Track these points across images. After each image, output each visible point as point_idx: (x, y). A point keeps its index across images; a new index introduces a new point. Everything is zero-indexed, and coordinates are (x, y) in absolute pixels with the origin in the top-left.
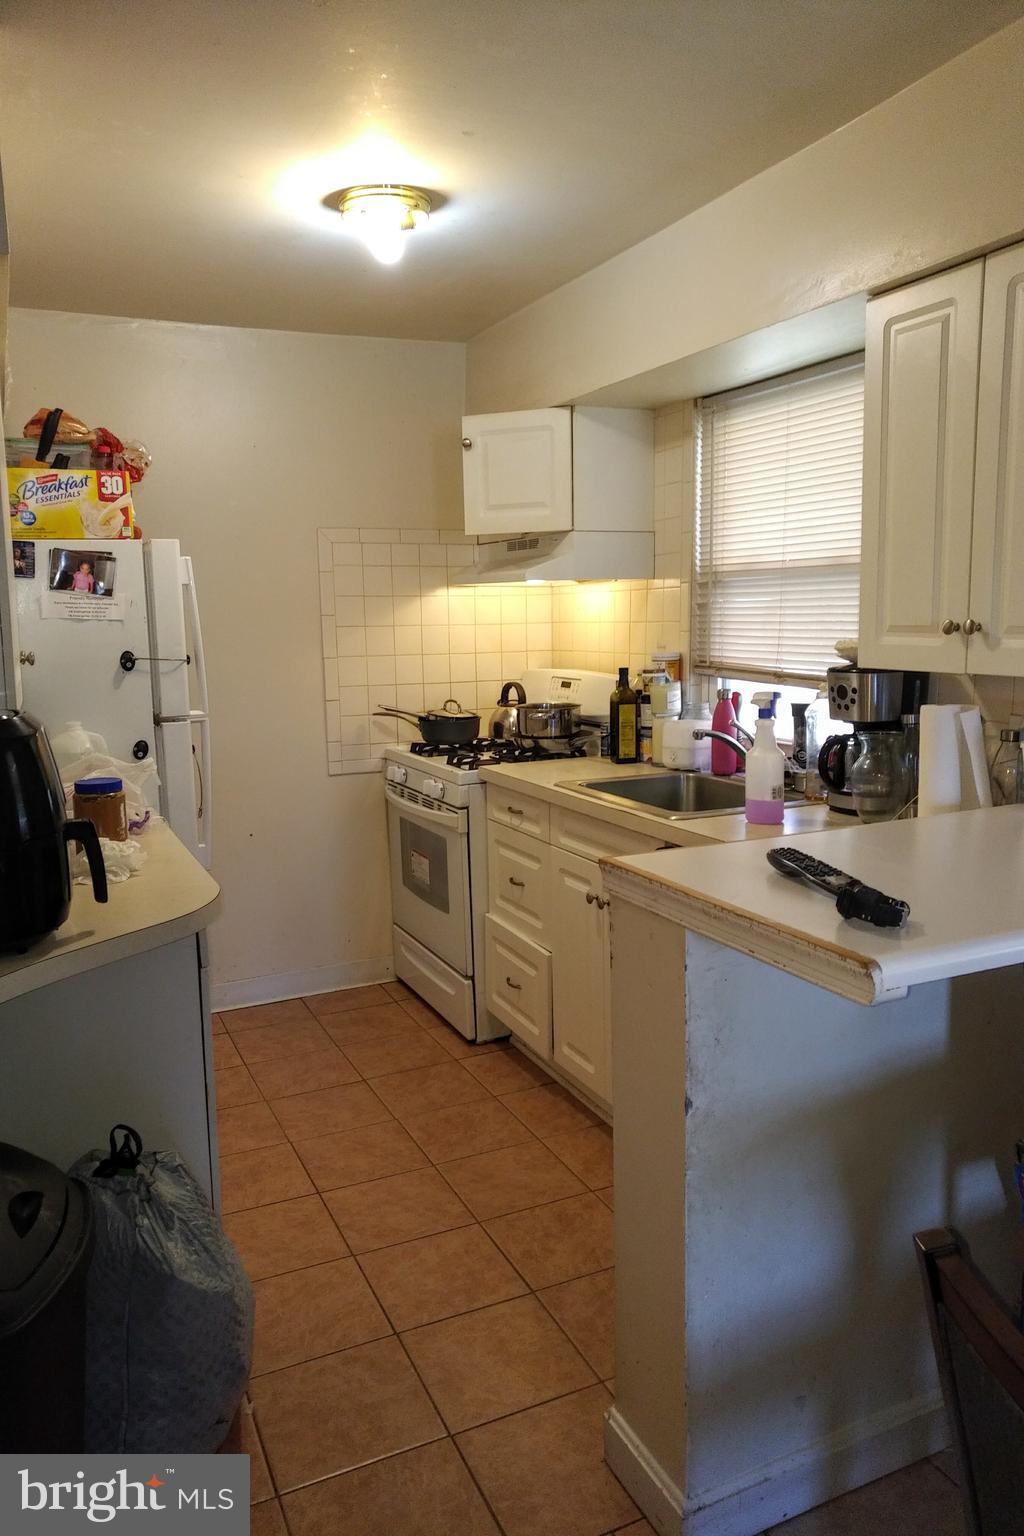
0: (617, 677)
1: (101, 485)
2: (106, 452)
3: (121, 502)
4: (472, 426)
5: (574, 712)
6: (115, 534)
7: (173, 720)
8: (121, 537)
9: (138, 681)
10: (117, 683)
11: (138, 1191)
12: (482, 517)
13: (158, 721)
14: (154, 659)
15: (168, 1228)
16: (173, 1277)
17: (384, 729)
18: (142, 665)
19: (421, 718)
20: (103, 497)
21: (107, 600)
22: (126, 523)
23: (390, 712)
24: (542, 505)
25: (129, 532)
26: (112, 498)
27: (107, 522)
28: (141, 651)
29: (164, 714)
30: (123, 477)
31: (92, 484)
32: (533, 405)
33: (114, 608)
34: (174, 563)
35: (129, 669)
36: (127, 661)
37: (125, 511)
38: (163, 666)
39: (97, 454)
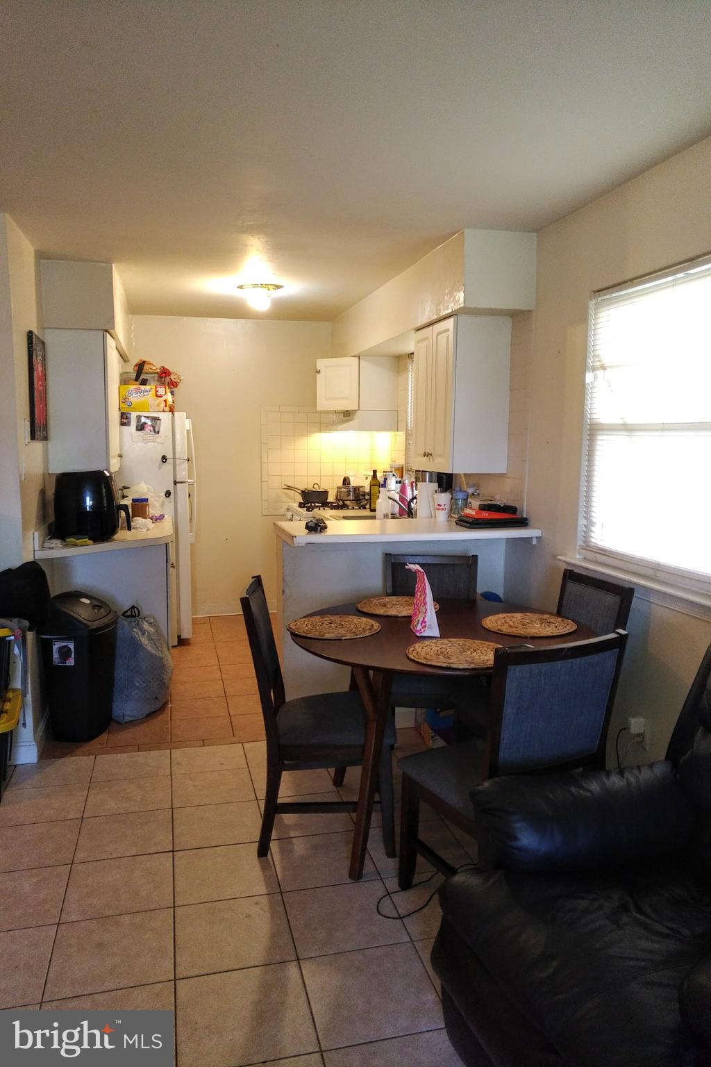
0: (372, 474)
1: (157, 391)
2: (164, 376)
3: (164, 398)
4: (321, 364)
5: (361, 489)
6: (161, 410)
7: (181, 482)
8: (164, 411)
9: (168, 467)
10: (160, 468)
11: (135, 622)
12: (323, 404)
13: (175, 483)
14: (174, 459)
15: (143, 634)
16: (141, 645)
17: (288, 496)
18: (170, 461)
19: (302, 491)
20: (157, 396)
21: (157, 435)
22: (166, 406)
23: (289, 488)
24: (346, 398)
25: (167, 409)
26: (161, 396)
27: (158, 405)
28: (170, 455)
29: (177, 481)
30: (165, 388)
31: (153, 391)
32: (344, 356)
33: (159, 438)
34: (184, 422)
35: (164, 462)
36: (164, 459)
37: (165, 401)
38: (178, 462)
39: (160, 377)
